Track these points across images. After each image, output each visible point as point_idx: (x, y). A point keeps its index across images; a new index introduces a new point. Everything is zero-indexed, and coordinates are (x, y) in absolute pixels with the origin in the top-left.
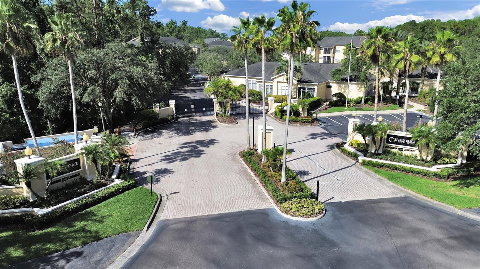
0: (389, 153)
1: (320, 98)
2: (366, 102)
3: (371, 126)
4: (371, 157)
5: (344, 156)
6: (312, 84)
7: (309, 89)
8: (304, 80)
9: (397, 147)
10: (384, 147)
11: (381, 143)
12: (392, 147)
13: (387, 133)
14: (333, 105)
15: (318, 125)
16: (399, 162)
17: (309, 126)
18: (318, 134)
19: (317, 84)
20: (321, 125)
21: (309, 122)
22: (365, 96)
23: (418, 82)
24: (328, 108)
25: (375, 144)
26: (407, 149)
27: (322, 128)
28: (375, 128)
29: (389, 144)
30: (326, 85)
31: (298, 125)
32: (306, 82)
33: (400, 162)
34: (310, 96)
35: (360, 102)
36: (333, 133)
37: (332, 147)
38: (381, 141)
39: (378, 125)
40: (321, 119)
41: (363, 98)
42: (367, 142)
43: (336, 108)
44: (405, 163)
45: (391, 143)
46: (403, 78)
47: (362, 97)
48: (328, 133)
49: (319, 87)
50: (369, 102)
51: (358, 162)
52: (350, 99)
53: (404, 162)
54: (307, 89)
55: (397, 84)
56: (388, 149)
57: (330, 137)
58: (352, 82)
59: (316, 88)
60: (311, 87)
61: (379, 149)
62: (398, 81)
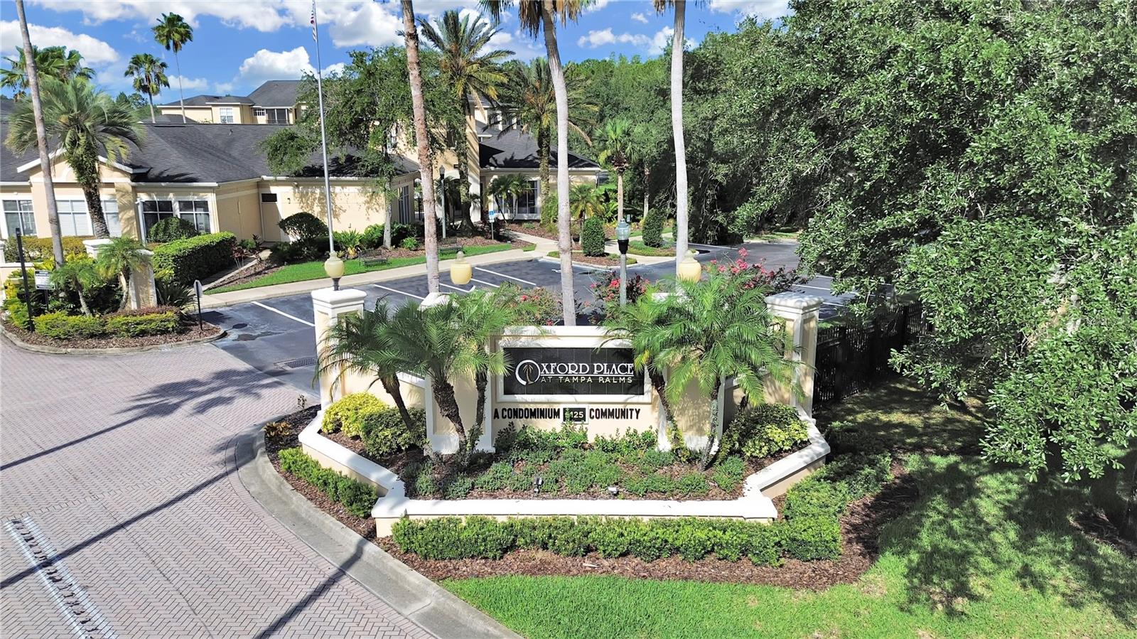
0: (526, 445)
1: (231, 235)
2: (396, 242)
3: (420, 314)
4: (442, 491)
5: (299, 502)
6: (195, 184)
7: (186, 205)
8: (162, 173)
9: (556, 407)
10: (496, 415)
11: (481, 401)
12: (533, 407)
13: (502, 343)
14: (286, 256)
15: (211, 341)
16: (589, 492)
17: (165, 348)
18: (195, 383)
19: (215, 184)
20: (225, 335)
21: (164, 332)
22: (393, 222)
23: (534, 179)
24: (268, 268)
25: (455, 417)
26: (604, 407)
27: (225, 348)
28: (441, 323)
29: (519, 397)
30: (255, 191)
31: (109, 350)
32: (170, 179)
33: (594, 496)
34: (188, 228)
35: (380, 241)
36: (272, 368)
37: (241, 451)
38: (481, 389)
39: (455, 304)
40: (230, 314)
41: (387, 228)
42: (408, 403)
43: (296, 266)
44: (616, 495)
45: (530, 390)
46: (492, 168)
47: (383, 227)
48: (248, 372)
49: (222, 197)
50: (409, 241)
51: (371, 535)
52: (345, 234)
53: (614, 489)
54: (176, 206)
55: (479, 186)
56: (519, 423)
57: (247, 392)
58: (343, 178)
59: (211, 199)
60: (193, 198)
61: (475, 434)
62: (481, 178)
